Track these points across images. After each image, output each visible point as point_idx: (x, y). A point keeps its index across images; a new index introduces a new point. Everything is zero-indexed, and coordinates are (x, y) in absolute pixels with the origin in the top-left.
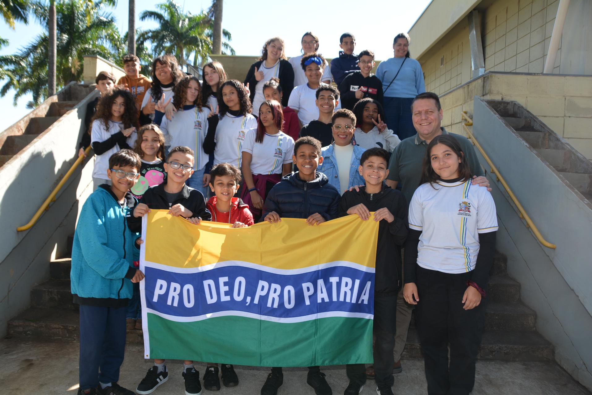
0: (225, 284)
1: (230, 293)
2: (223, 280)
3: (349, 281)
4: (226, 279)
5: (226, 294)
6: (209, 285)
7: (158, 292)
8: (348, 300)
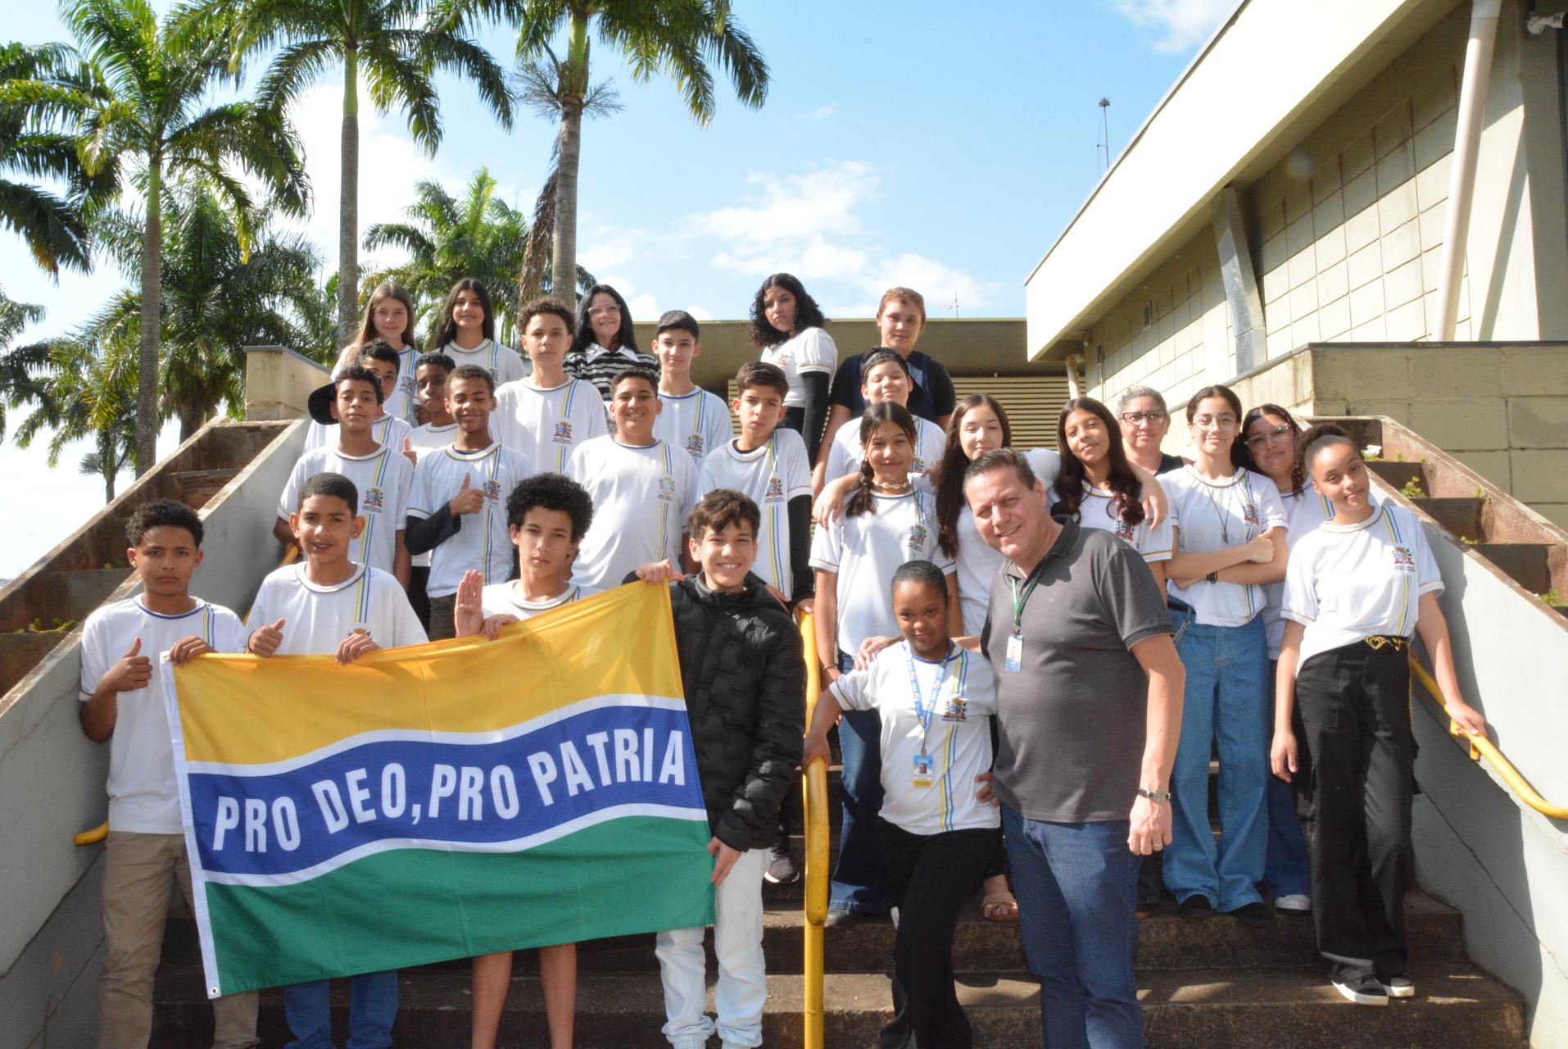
0: (361, 785)
1: (374, 802)
2: (355, 776)
3: (630, 734)
4: (361, 774)
5: (366, 805)
6: (326, 793)
7: (223, 824)
8: (635, 777)
